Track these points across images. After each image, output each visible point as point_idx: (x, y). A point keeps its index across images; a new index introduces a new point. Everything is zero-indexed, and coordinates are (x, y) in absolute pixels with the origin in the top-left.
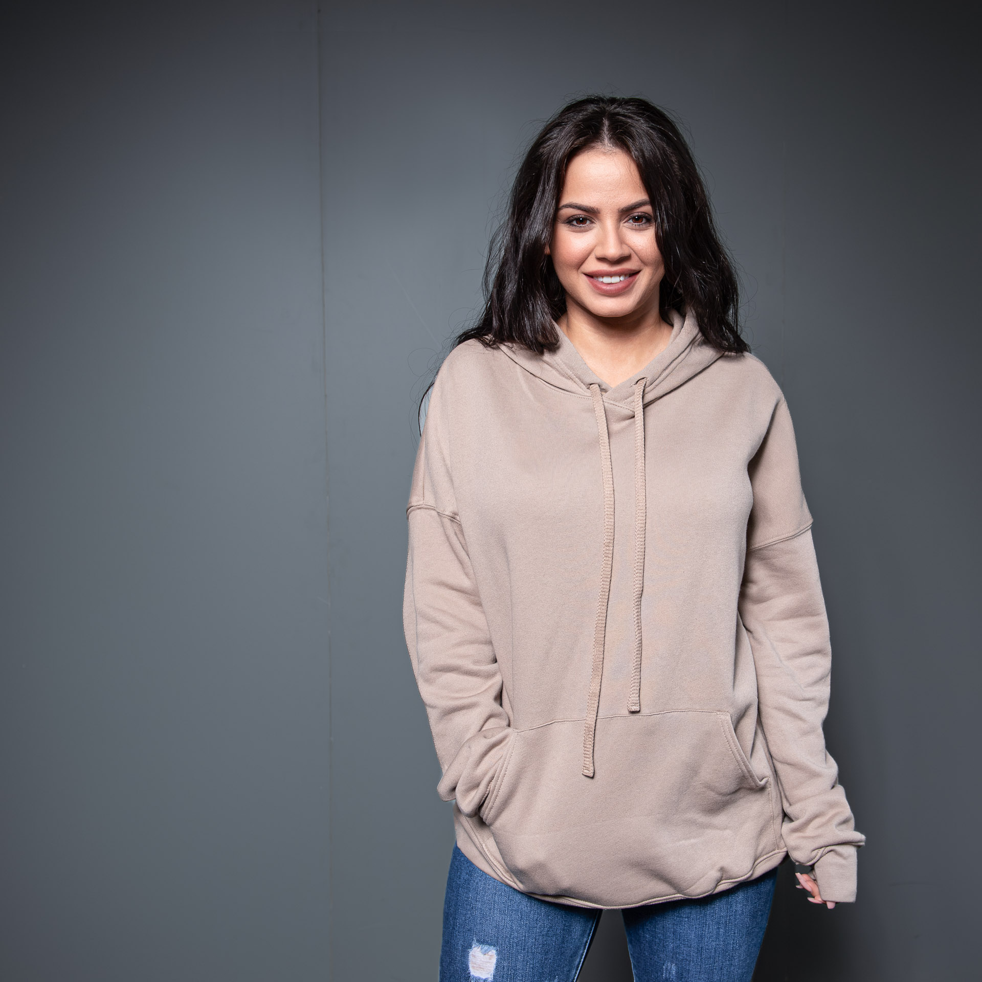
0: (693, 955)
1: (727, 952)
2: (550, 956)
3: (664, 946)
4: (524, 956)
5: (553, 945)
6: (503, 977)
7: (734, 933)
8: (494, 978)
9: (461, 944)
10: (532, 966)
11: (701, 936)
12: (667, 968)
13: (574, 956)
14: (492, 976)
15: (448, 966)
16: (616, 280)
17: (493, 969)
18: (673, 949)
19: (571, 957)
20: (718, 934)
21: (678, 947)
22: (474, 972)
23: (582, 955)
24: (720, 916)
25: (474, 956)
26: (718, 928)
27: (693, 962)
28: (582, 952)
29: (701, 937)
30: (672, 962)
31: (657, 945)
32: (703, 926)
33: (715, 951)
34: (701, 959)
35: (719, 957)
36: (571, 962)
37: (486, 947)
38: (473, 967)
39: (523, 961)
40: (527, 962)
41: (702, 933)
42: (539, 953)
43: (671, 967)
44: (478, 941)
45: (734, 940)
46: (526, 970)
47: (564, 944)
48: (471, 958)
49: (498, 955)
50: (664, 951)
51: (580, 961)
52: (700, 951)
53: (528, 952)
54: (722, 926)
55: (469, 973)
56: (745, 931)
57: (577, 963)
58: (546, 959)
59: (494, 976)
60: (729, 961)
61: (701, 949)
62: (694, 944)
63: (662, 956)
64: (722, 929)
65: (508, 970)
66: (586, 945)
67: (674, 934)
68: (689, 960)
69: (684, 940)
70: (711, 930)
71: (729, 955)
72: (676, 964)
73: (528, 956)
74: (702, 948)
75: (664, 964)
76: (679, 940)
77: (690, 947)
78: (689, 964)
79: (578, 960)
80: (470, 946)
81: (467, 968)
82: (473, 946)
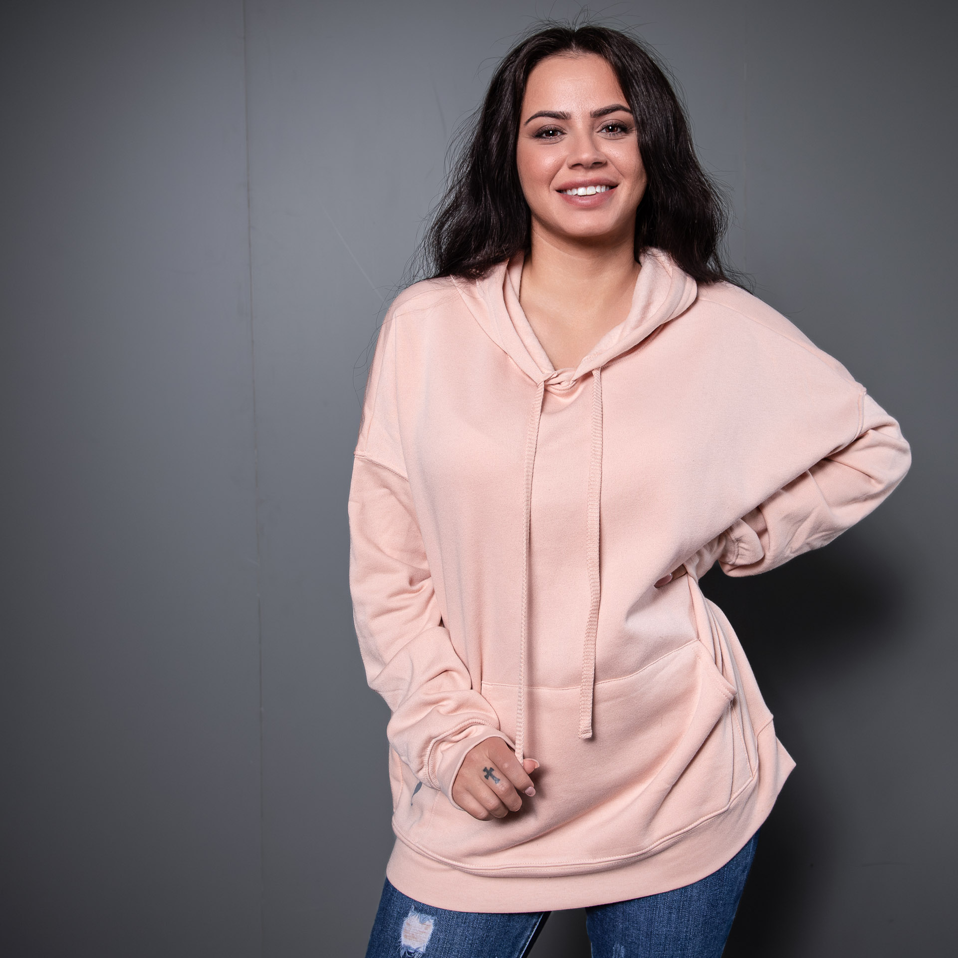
0: (642, 939)
1: (679, 940)
2: (493, 934)
3: (614, 926)
4: (464, 930)
5: (497, 921)
6: (437, 950)
7: (688, 921)
8: (426, 950)
9: (397, 911)
10: (470, 942)
11: (651, 920)
12: (616, 950)
13: (519, 937)
14: (425, 948)
15: (378, 935)
16: (591, 190)
17: (428, 940)
18: (622, 930)
19: (516, 938)
20: (669, 919)
21: (627, 929)
22: (405, 941)
23: (529, 937)
24: (673, 901)
25: (408, 924)
26: (670, 913)
27: (642, 946)
28: (529, 933)
29: (651, 922)
30: (621, 944)
31: (608, 924)
32: (654, 910)
33: (666, 938)
34: (650, 944)
35: (670, 944)
36: (514, 945)
37: (424, 916)
38: (406, 936)
39: (462, 935)
40: (466, 937)
41: (652, 917)
42: (481, 929)
43: (620, 949)
44: (416, 909)
45: (687, 928)
46: (464, 946)
47: (510, 922)
48: (405, 926)
49: (435, 925)
50: (613, 931)
51: (525, 944)
52: (649, 935)
53: (469, 926)
54: (674, 910)
55: (400, 942)
56: (701, 919)
57: (521, 945)
58: (487, 936)
59: (427, 947)
60: (681, 950)
61: (651, 934)
62: (644, 928)
63: (611, 936)
64: (674, 914)
65: (444, 943)
66: (534, 928)
67: (623, 914)
68: (638, 943)
69: (633, 922)
70: (661, 914)
71: (681, 944)
72: (625, 946)
73: (468, 931)
74: (651, 932)
75: (614, 945)
76: (628, 921)
77: (640, 930)
78: (638, 948)
79: (523, 942)
80: (406, 914)
81: (399, 936)
82: (410, 914)
